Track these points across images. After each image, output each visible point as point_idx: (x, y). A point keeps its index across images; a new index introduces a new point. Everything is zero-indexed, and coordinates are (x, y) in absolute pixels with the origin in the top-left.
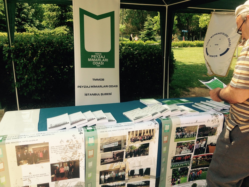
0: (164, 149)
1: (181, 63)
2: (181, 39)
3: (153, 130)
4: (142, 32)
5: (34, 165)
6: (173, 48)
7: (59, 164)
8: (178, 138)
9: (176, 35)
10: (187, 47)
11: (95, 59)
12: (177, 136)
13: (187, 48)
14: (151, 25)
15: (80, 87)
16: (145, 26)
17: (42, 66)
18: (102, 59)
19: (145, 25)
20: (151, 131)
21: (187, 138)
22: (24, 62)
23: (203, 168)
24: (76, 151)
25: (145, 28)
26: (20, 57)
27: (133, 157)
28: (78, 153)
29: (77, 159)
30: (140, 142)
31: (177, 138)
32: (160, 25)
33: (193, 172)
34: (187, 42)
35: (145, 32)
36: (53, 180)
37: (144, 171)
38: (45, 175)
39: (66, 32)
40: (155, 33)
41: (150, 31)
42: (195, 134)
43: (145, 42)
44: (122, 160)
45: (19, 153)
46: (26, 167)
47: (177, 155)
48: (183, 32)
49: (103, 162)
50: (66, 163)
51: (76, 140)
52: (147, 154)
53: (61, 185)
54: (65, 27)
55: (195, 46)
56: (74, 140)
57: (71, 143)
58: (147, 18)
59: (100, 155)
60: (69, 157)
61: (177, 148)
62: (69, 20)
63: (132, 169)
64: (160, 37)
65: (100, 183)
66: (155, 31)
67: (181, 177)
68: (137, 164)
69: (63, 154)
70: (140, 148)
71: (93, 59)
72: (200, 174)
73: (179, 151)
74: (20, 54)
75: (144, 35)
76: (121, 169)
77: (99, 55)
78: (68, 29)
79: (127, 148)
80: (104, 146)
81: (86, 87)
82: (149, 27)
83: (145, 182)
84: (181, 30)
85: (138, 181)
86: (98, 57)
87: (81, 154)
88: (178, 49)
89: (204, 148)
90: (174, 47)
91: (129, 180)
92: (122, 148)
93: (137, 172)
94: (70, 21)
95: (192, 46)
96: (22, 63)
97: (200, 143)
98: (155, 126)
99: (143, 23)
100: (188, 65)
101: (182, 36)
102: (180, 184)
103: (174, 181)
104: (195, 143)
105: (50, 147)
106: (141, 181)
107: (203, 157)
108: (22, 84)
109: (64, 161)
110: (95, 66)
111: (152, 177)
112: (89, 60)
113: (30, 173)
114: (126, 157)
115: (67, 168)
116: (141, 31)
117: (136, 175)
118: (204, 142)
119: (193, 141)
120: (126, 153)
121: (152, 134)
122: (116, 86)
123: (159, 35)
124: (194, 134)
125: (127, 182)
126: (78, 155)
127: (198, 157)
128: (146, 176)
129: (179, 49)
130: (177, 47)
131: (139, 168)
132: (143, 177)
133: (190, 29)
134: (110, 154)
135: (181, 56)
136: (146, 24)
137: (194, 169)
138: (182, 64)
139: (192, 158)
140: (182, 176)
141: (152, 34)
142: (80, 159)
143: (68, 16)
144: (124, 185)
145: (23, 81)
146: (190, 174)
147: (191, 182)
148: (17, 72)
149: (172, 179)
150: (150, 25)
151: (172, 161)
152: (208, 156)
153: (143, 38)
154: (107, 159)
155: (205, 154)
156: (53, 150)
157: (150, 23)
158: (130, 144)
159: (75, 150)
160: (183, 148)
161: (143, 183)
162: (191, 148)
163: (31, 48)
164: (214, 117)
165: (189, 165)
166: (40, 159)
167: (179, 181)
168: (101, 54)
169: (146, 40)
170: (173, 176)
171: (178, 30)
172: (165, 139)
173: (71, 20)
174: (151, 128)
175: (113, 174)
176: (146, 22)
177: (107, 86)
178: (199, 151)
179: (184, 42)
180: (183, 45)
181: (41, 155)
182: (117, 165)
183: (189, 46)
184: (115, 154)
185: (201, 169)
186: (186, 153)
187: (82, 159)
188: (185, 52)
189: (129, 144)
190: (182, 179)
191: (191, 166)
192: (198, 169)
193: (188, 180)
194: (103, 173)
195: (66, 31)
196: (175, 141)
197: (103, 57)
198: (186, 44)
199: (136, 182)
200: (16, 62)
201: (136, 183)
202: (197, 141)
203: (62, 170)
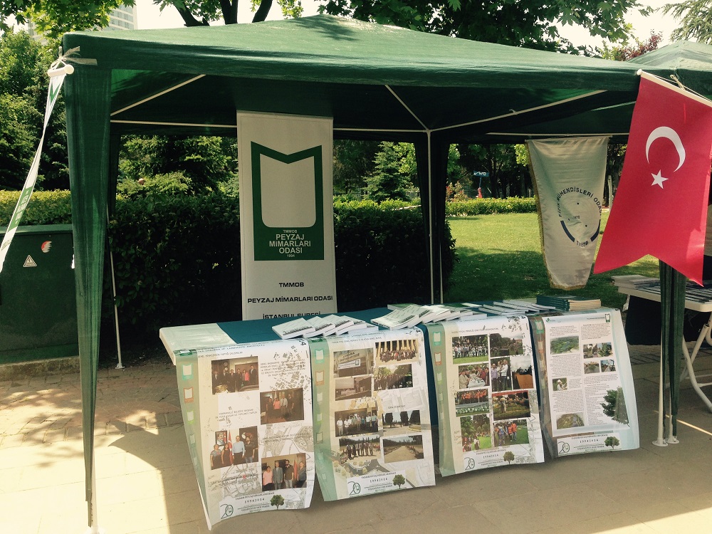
0: (438, 377)
1: (473, 251)
2: (473, 195)
3: (414, 341)
4: (369, 180)
5: (236, 393)
6: (454, 216)
7: (273, 393)
8: (459, 357)
9: (458, 185)
10: (490, 213)
11: (284, 241)
12: (456, 353)
13: (489, 216)
14: (393, 161)
15: (253, 300)
16: (377, 165)
17: (173, 260)
18: (298, 242)
19: (376, 162)
20: (412, 342)
21: (474, 356)
22: (135, 253)
23: (516, 419)
24: (297, 373)
25: (378, 169)
26: (127, 243)
27: (387, 390)
28: (300, 376)
29: (300, 387)
30: (395, 361)
31: (456, 356)
32: (416, 160)
33: (500, 427)
34: (489, 201)
35: (377, 178)
36: (263, 421)
37: (409, 416)
38: (251, 411)
39: (185, 186)
40: (405, 181)
41: (392, 176)
42: (485, 349)
43: (379, 203)
44: (369, 395)
45: (216, 372)
46: (225, 396)
47: (462, 390)
48: (478, 177)
49: (339, 394)
50: (283, 393)
51: (297, 353)
52: (411, 385)
53: (275, 432)
54: (181, 174)
55: (509, 211)
56: (294, 354)
57: (290, 359)
58: (382, 144)
59: (334, 382)
60: (288, 382)
61: (460, 375)
62: (191, 158)
63: (389, 411)
64: (418, 190)
65: (337, 435)
66: (405, 174)
67: (479, 436)
68: (395, 403)
69: (278, 377)
70: (396, 372)
71: (279, 242)
72: (514, 433)
73: (464, 381)
74: (127, 237)
75: (377, 186)
76: (369, 410)
77: (291, 233)
78: (189, 180)
79: (376, 372)
80: (339, 366)
81: (265, 300)
82: (389, 166)
83: (415, 437)
84: (471, 170)
85: (401, 436)
86: (291, 237)
87: (305, 378)
88: (465, 219)
89: (508, 378)
90: (456, 214)
91: (384, 431)
92: (368, 372)
93: (397, 418)
94: (193, 160)
95: (502, 211)
96: (131, 255)
97: (498, 369)
98: (417, 335)
99: (371, 156)
100: (490, 256)
101: (475, 186)
102: (480, 451)
103: (468, 443)
104: (489, 366)
105: (259, 364)
106: (406, 435)
107: (511, 396)
108: (128, 300)
109: (279, 389)
110: (284, 257)
111: (425, 427)
112: (272, 244)
113: (230, 408)
114: (376, 389)
115: (284, 402)
116: (367, 175)
117: (396, 423)
118: (506, 367)
119: (485, 362)
120: (375, 380)
121: (413, 348)
122: (330, 298)
123: (415, 185)
124: (483, 351)
125: (382, 435)
126: (300, 379)
127: (502, 397)
128: (414, 425)
129: (469, 219)
130: (465, 215)
131: (401, 410)
132: (408, 427)
133: (495, 169)
134: (348, 381)
135: (475, 235)
136: (380, 158)
137: (499, 421)
138: (475, 253)
139: (490, 396)
140: (481, 435)
141: (396, 184)
142: (303, 387)
143: (188, 149)
144: (377, 440)
145: (130, 293)
146: (496, 431)
147: (500, 448)
148: (119, 275)
149: (463, 438)
150: (390, 159)
151: (456, 401)
152: (519, 395)
153: (374, 193)
154: (346, 390)
155: (513, 390)
156: (263, 369)
157: (390, 156)
158: (381, 364)
159: (296, 371)
160: (471, 375)
161: (411, 440)
162: (484, 376)
163: (149, 223)
164: (512, 322)
165: (488, 412)
166: (246, 383)
167: (477, 443)
168: (296, 231)
169: (383, 198)
170: (463, 433)
171: (463, 170)
172: (437, 358)
173: (196, 158)
174: (411, 338)
175: (357, 419)
176: (379, 154)
177: (310, 299)
178: (499, 383)
179: (479, 200)
180: (480, 209)
181: (246, 377)
182: (361, 403)
183: (494, 211)
184: (358, 381)
185: (514, 422)
186: (477, 386)
187: (306, 387)
188: (483, 225)
189: (378, 364)
190: (480, 440)
191: (492, 413)
192: (507, 420)
193: (493, 443)
194: (341, 415)
195: (185, 182)
196: (454, 363)
197: (301, 237)
198: (486, 207)
199: (397, 436)
200: (119, 254)
201: (398, 438)
202: (492, 365)
203: (277, 405)
